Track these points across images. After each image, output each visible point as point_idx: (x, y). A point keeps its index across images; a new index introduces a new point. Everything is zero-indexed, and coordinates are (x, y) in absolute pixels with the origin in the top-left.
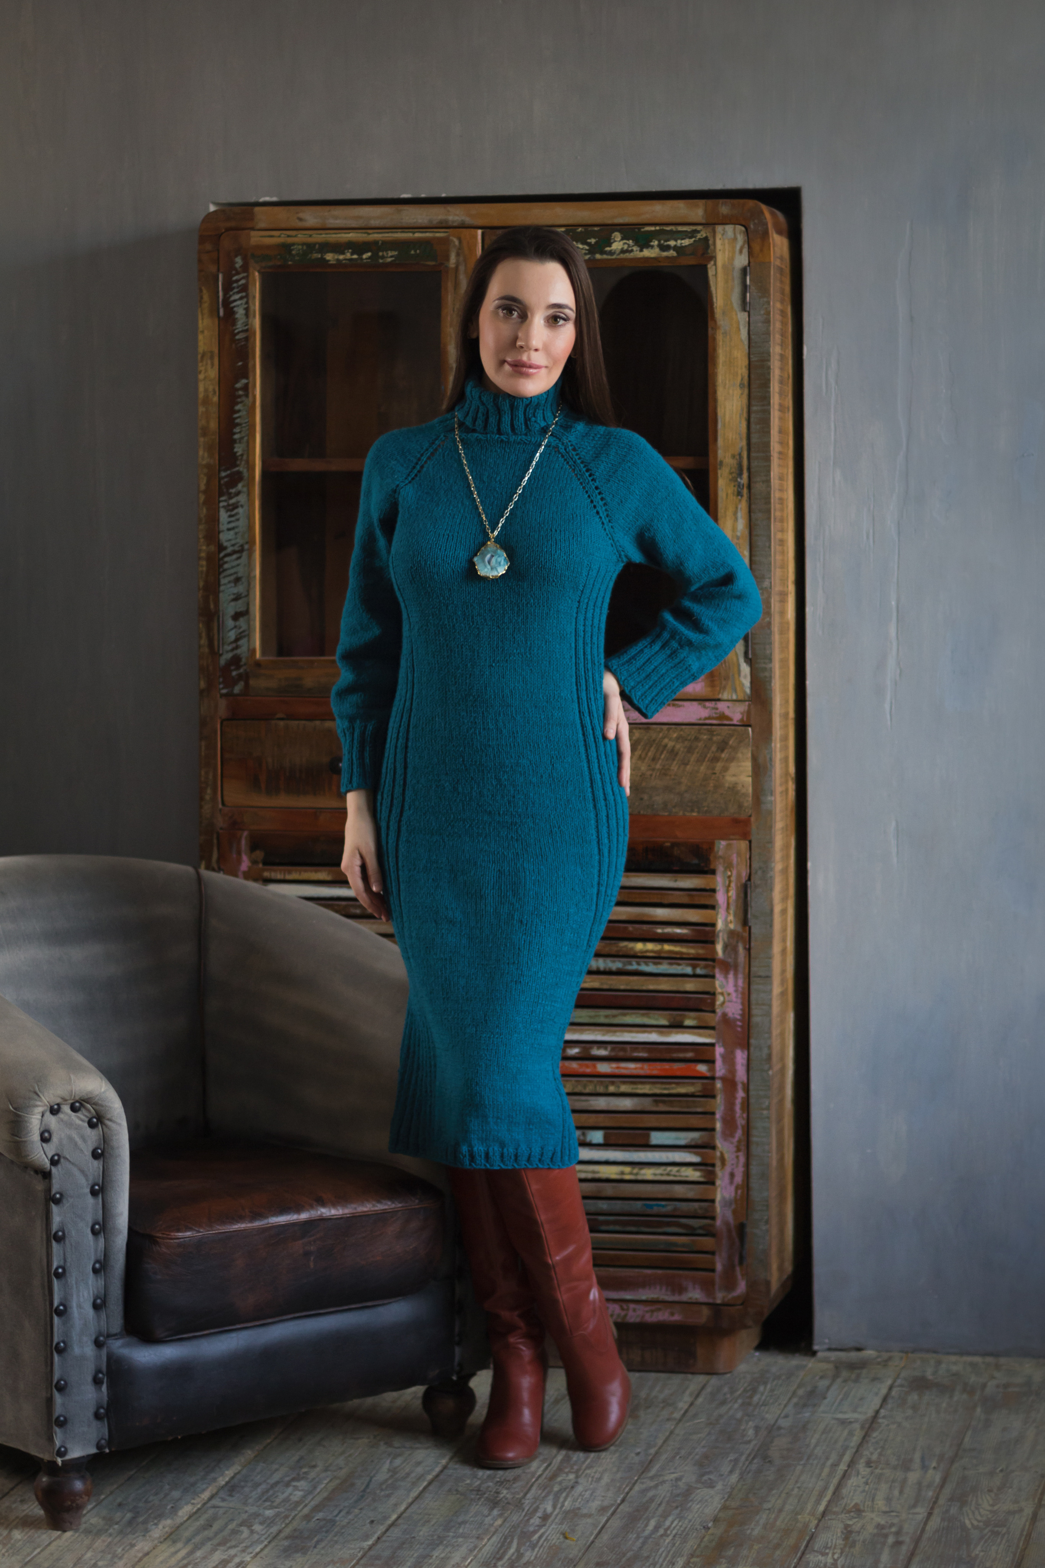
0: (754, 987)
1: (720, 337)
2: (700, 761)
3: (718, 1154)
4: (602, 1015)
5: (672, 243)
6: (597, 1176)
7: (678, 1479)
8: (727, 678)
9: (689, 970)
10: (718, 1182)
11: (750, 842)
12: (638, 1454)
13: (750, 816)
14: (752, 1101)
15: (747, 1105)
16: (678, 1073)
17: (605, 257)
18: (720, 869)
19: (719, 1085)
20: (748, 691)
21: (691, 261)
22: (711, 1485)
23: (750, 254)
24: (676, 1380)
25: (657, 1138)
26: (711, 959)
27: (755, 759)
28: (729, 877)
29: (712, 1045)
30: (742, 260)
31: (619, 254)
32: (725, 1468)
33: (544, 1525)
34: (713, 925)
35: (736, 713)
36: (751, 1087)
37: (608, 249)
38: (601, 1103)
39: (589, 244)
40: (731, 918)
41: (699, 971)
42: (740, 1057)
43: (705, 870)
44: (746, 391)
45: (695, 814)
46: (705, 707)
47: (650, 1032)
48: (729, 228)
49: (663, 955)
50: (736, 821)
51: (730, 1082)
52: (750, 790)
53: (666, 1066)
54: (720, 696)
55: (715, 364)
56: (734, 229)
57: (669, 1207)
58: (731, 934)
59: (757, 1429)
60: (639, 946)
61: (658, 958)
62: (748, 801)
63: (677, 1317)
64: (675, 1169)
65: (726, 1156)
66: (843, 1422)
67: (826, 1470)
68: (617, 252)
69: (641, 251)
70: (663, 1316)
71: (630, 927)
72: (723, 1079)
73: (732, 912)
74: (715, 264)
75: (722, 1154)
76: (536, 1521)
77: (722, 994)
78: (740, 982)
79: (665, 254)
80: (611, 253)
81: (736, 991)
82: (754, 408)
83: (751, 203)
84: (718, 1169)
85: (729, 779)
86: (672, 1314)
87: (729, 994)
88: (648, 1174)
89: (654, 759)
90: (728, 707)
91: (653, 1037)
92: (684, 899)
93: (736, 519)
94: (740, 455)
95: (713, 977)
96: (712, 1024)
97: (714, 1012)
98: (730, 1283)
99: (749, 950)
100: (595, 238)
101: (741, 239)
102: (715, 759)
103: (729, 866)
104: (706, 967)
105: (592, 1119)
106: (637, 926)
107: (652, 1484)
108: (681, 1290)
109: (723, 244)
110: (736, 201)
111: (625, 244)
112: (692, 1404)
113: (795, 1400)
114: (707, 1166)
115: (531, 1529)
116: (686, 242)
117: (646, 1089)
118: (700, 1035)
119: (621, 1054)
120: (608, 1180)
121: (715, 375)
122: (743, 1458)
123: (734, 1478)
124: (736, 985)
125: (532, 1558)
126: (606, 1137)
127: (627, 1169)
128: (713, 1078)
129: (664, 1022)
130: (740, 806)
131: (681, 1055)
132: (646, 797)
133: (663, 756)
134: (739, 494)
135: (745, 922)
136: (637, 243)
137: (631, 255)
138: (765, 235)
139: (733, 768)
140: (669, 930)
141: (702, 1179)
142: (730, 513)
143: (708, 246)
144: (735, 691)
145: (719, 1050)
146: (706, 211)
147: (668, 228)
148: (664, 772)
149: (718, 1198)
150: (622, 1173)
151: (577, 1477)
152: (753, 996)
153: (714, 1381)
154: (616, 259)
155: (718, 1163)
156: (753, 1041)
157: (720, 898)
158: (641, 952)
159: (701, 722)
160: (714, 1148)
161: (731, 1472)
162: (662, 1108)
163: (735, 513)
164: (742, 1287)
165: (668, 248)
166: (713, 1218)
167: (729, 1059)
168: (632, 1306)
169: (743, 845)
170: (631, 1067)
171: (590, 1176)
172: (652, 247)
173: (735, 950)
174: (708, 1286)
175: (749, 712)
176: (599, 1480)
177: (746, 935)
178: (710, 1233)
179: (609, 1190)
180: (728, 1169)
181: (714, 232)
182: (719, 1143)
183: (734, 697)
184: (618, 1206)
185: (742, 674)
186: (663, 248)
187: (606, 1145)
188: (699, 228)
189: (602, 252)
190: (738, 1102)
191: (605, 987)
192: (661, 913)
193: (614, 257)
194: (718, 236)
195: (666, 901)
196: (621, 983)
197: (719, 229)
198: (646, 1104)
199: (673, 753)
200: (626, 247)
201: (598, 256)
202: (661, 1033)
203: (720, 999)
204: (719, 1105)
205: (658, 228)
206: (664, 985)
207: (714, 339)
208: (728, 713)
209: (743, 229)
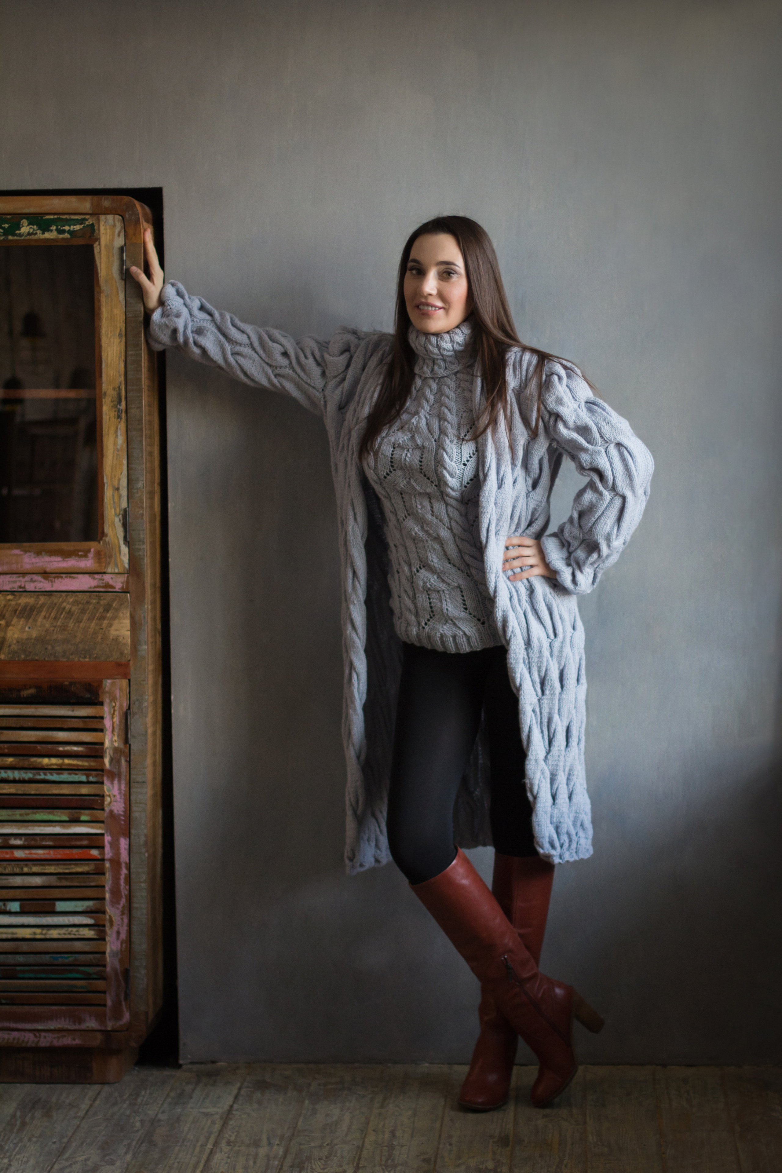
0: (133, 790)
1: (103, 299)
2: (90, 619)
3: (108, 917)
4: (18, 814)
5: (67, 228)
6: (15, 936)
7: (87, 1160)
8: (110, 557)
9: (84, 778)
10: (108, 939)
11: (129, 680)
12: (54, 1143)
13: (129, 661)
14: (133, 876)
15: (129, 879)
16: (76, 857)
17: (15, 238)
18: (107, 701)
19: (107, 865)
20: (127, 566)
21: (80, 242)
22: (112, 1163)
23: (126, 237)
24: (78, 1088)
25: (60, 906)
26: (101, 770)
27: (132, 618)
28: (114, 707)
29: (103, 835)
30: (120, 241)
31: (26, 236)
32: (122, 1151)
34: (102, 744)
35: (118, 583)
36: (132, 866)
37: (18, 232)
38: (18, 881)
39: (3, 228)
40: (116, 738)
41: (91, 779)
42: (124, 843)
43: (97, 702)
44: (124, 339)
45: (87, 660)
46: (94, 578)
47: (55, 826)
48: (110, 217)
49: (64, 767)
50: (119, 665)
51: (116, 863)
52: (129, 641)
53: (67, 851)
54: (105, 570)
55: (100, 319)
56: (114, 218)
57: (71, 959)
58: (116, 750)
59: (142, 1122)
60: (46, 761)
61: (60, 769)
62: (127, 650)
63: (78, 1042)
64: (74, 930)
65: (114, 919)
66: (207, 1115)
67: (197, 1150)
68: (25, 234)
69: (43, 233)
70: (67, 1041)
71: (39, 747)
72: (111, 860)
73: (116, 733)
74: (99, 244)
75: (110, 917)
77: (109, 796)
78: (123, 787)
79: (61, 236)
80: (20, 235)
81: (120, 793)
82: (130, 353)
83: (126, 199)
84: (107, 929)
85: (113, 633)
86: (74, 1039)
87: (114, 796)
88: (54, 933)
89: (55, 618)
90: (112, 578)
91: (57, 829)
92: (80, 724)
93: (117, 436)
94: (119, 387)
95: (102, 783)
96: (101, 819)
97: (103, 809)
98: (117, 1015)
99: (129, 762)
100: (7, 224)
101: (119, 225)
102: (102, 618)
103: (114, 699)
104: (96, 776)
105: (11, 893)
106: (44, 746)
107: (67, 1164)
108: (80, 1021)
109: (105, 229)
110: (115, 197)
111: (30, 228)
112: (91, 1106)
113: (169, 1100)
114: (99, 927)
116: (78, 227)
117: (52, 869)
118: (93, 827)
119: (33, 843)
120: (24, 940)
121: (100, 327)
122: (134, 1143)
123: (129, 1157)
124: (120, 789)
126: (21, 907)
127: (38, 931)
128: (103, 860)
129: (65, 818)
130: (122, 653)
131: (79, 843)
132: (49, 647)
133: (62, 616)
134: (119, 417)
135: (126, 741)
136: (40, 228)
137: (36, 237)
138: (137, 222)
139: (116, 624)
140: (68, 748)
141: (95, 937)
142: (112, 431)
143: (93, 231)
144: (117, 566)
145: (107, 838)
146: (92, 204)
147: (64, 217)
148: (64, 628)
149: (108, 950)
150: (35, 933)
151: (10, 1161)
152: (133, 798)
153: (106, 1089)
154: (23, 240)
155: (108, 924)
156: (133, 831)
157: (107, 723)
158: (47, 765)
159: (92, 590)
160: (104, 912)
161: (126, 1153)
162: (64, 883)
163: (116, 432)
164: (127, 1017)
165: (63, 232)
166: (104, 966)
167: (115, 846)
168: (43, 1034)
169: (125, 682)
170: (40, 853)
171: (10, 936)
172: (52, 231)
173: (119, 762)
174: (101, 1018)
175: (127, 582)
176: (27, 1162)
177: (127, 751)
178: (102, 977)
179: (24, 947)
180: (115, 928)
181: (99, 220)
182: (108, 909)
183: (116, 571)
184: (31, 959)
185: (122, 553)
186: (60, 232)
187: (22, 912)
188: (87, 217)
189: (14, 235)
190: (122, 877)
191: (20, 792)
192: (62, 735)
193: (23, 238)
194: (102, 223)
195: (65, 726)
196: (32, 789)
197: (102, 217)
198: (52, 880)
199: (70, 613)
200: (31, 231)
201: (10, 237)
202: (63, 827)
203: (108, 800)
204: (108, 880)
205: (56, 217)
206: (65, 790)
207: (99, 301)
208: (111, 582)
209: (120, 218)
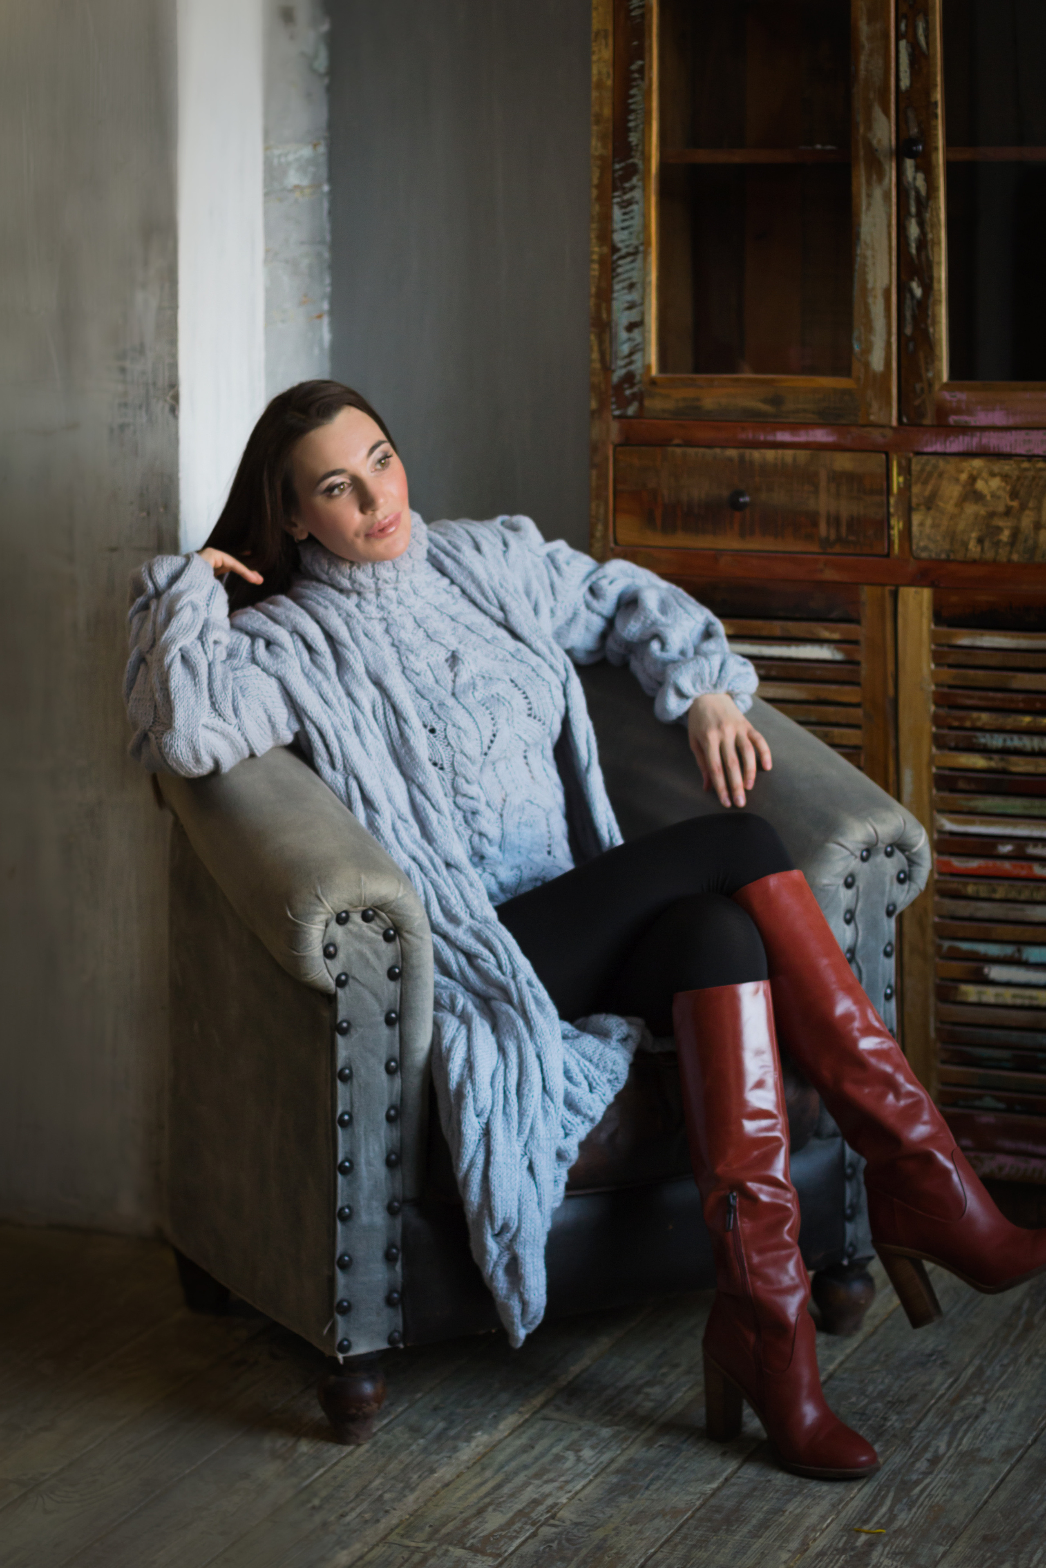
33: (931, 1473)
76: (922, 1465)
115: (914, 1477)
125: (906, 1523)
